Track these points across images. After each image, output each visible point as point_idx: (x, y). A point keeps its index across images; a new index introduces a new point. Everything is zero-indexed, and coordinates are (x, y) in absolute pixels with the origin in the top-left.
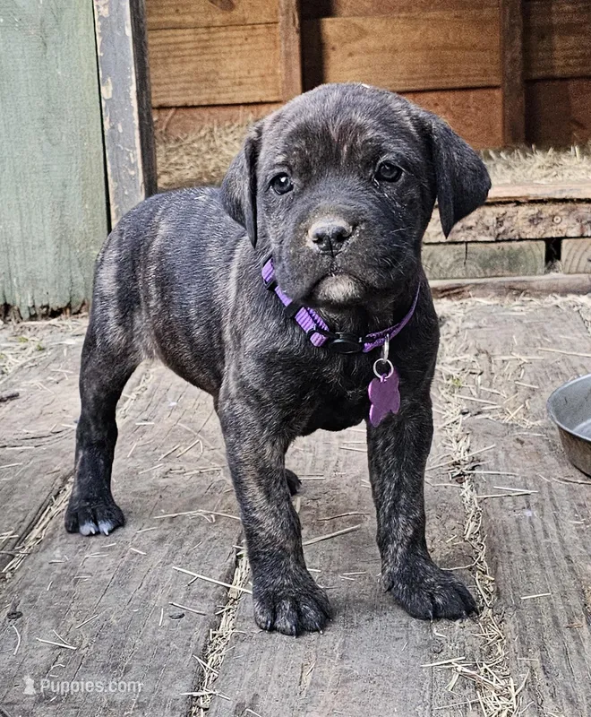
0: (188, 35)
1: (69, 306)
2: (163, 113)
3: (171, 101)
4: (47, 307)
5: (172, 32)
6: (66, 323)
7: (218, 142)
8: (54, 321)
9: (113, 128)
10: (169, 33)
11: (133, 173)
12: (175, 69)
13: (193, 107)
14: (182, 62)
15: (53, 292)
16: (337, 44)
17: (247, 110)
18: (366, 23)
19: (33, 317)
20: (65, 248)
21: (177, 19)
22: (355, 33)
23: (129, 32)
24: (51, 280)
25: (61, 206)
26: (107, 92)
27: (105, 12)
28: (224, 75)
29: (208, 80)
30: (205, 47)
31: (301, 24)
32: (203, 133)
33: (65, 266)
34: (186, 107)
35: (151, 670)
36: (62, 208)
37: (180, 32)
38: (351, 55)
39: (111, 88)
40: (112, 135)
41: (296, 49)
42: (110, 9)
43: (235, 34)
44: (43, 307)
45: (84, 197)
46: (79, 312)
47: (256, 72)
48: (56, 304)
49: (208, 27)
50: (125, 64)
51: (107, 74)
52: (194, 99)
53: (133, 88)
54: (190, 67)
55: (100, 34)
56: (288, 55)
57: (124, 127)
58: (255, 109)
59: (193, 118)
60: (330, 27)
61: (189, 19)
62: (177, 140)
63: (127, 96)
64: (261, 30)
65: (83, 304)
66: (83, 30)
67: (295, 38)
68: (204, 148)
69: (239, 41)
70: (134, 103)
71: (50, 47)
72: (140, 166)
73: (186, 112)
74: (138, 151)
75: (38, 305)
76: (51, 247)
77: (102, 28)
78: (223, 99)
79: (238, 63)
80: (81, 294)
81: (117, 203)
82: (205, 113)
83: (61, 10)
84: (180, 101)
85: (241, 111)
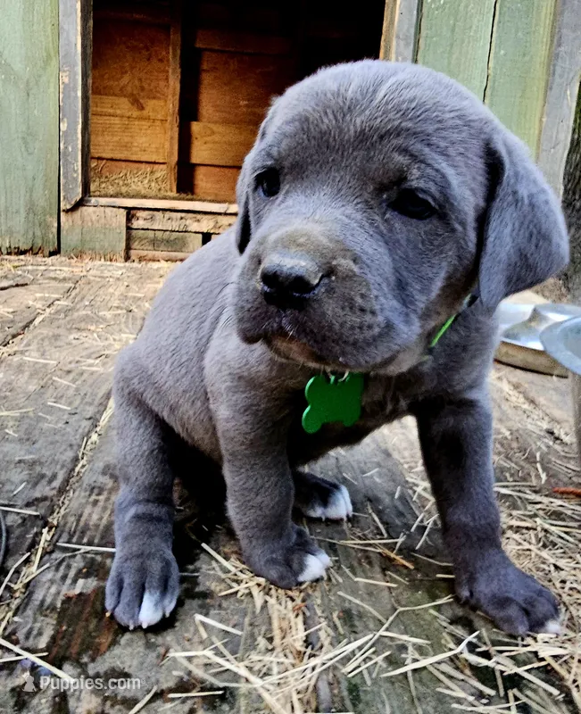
0: (117, 120)
1: (31, 249)
2: (100, 162)
3: (104, 155)
4: (18, 248)
5: (108, 118)
6: (29, 258)
7: (129, 181)
8: (22, 257)
9: (66, 148)
10: (106, 118)
11: (75, 175)
12: (108, 138)
13: (116, 160)
14: (113, 135)
15: (22, 240)
16: (198, 136)
17: (147, 165)
18: (215, 128)
19: (9, 254)
20: (31, 215)
21: (111, 111)
22: (208, 132)
23: (79, 94)
24: (22, 232)
25: (31, 190)
26: (64, 127)
27: (66, 80)
28: (136, 144)
29: (126, 146)
30: (126, 128)
31: (180, 122)
32: (121, 175)
33: (30, 225)
34: (112, 160)
35: (52, 443)
36: (32, 191)
37: (112, 118)
38: (205, 143)
39: (66, 125)
40: (65, 152)
41: (176, 136)
42: (70, 78)
43: (143, 123)
44: (15, 248)
45: (45, 186)
46: (37, 253)
47: (153, 146)
48: (23, 247)
49: (129, 117)
50: (76, 112)
51: (64, 116)
52: (118, 156)
53: (80, 127)
54: (116, 139)
55: (63, 93)
56: (172, 138)
57: (72, 148)
58: (152, 165)
59: (116, 167)
60: (196, 127)
61: (118, 112)
62: (106, 177)
63: (76, 130)
64: (158, 123)
65: (40, 249)
66: (52, 89)
67: (176, 130)
68: (121, 183)
69: (145, 127)
70: (80, 136)
71: (31, 96)
72: (80, 171)
73: (113, 163)
74: (80, 163)
75: (13, 247)
76: (23, 214)
77: (64, 89)
78: (134, 158)
79: (144, 139)
80: (39, 243)
81: (65, 191)
82: (123, 164)
83: (40, 76)
84: (109, 156)
85: (143, 166)
